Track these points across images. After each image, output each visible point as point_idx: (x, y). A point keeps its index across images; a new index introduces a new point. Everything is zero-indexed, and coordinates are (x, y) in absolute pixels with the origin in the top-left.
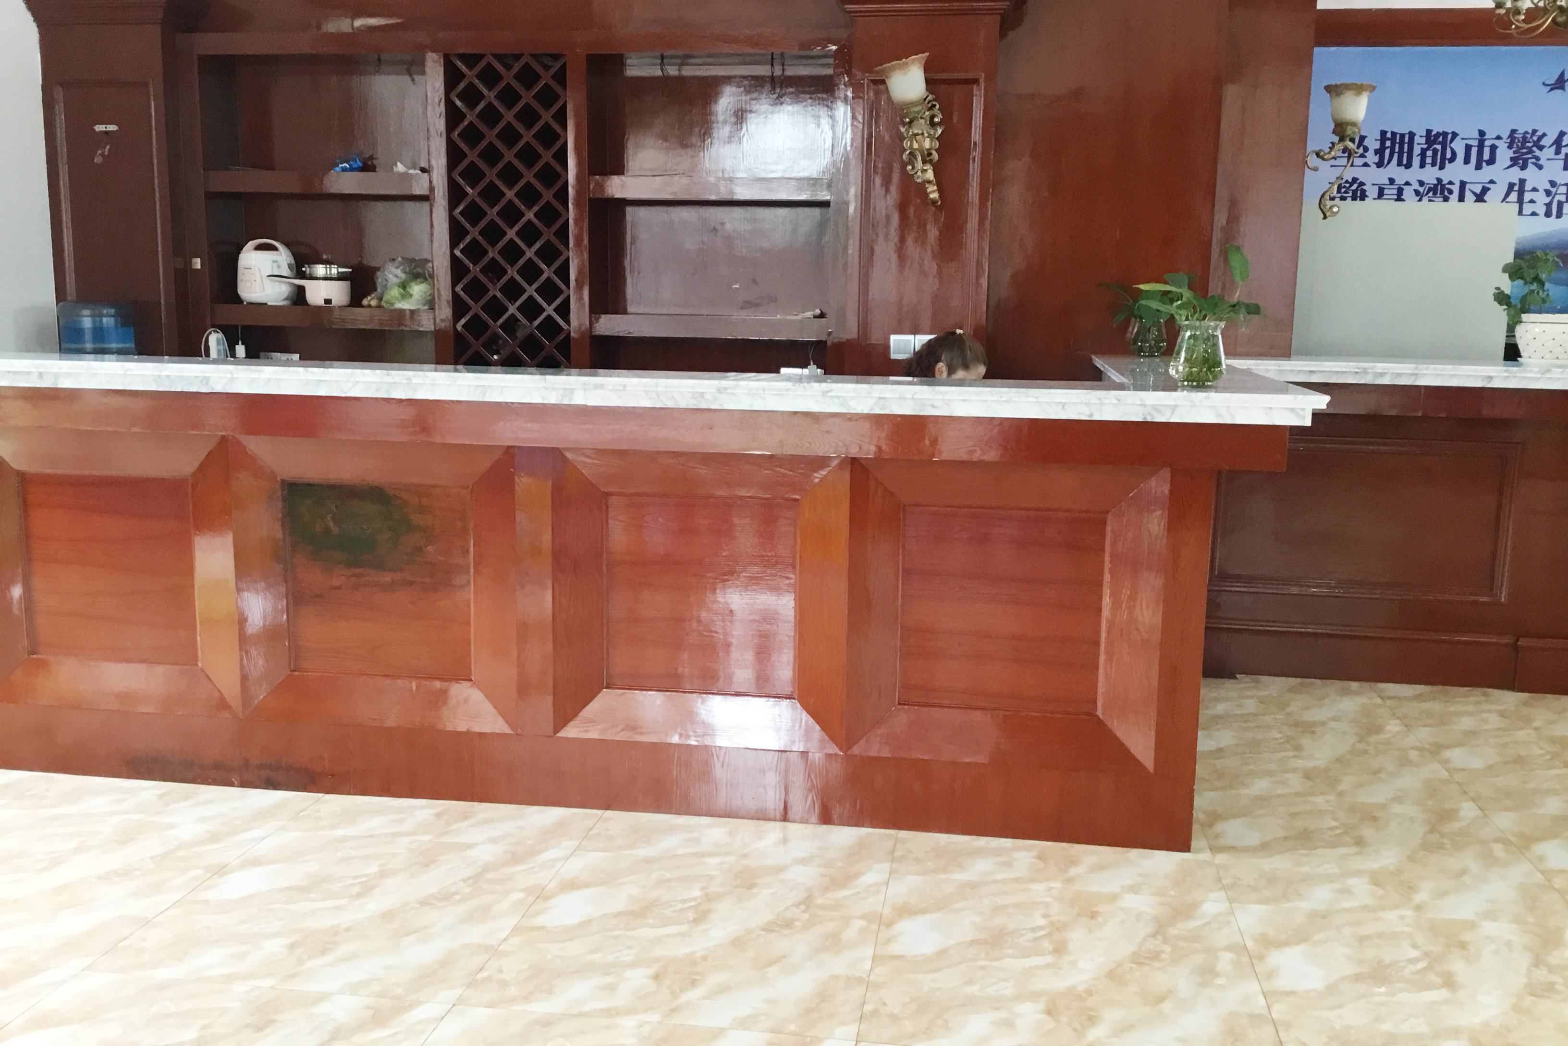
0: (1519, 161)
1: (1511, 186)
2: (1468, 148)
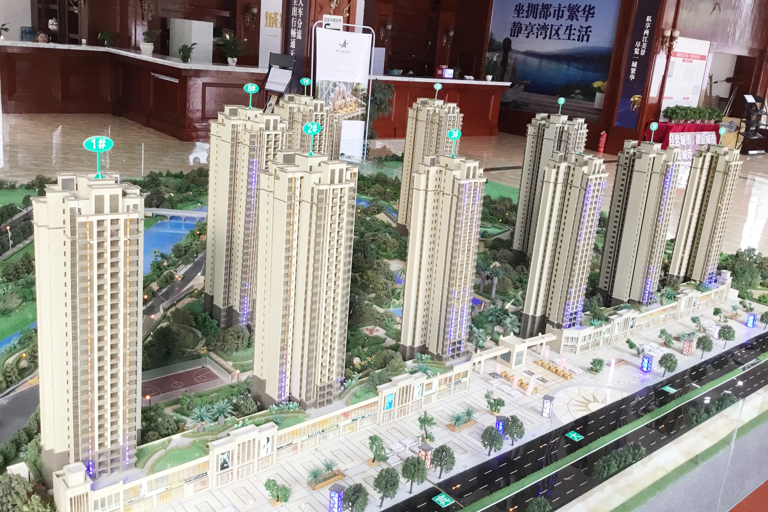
0: (571, 17)
1: (568, 27)
2: (555, 11)
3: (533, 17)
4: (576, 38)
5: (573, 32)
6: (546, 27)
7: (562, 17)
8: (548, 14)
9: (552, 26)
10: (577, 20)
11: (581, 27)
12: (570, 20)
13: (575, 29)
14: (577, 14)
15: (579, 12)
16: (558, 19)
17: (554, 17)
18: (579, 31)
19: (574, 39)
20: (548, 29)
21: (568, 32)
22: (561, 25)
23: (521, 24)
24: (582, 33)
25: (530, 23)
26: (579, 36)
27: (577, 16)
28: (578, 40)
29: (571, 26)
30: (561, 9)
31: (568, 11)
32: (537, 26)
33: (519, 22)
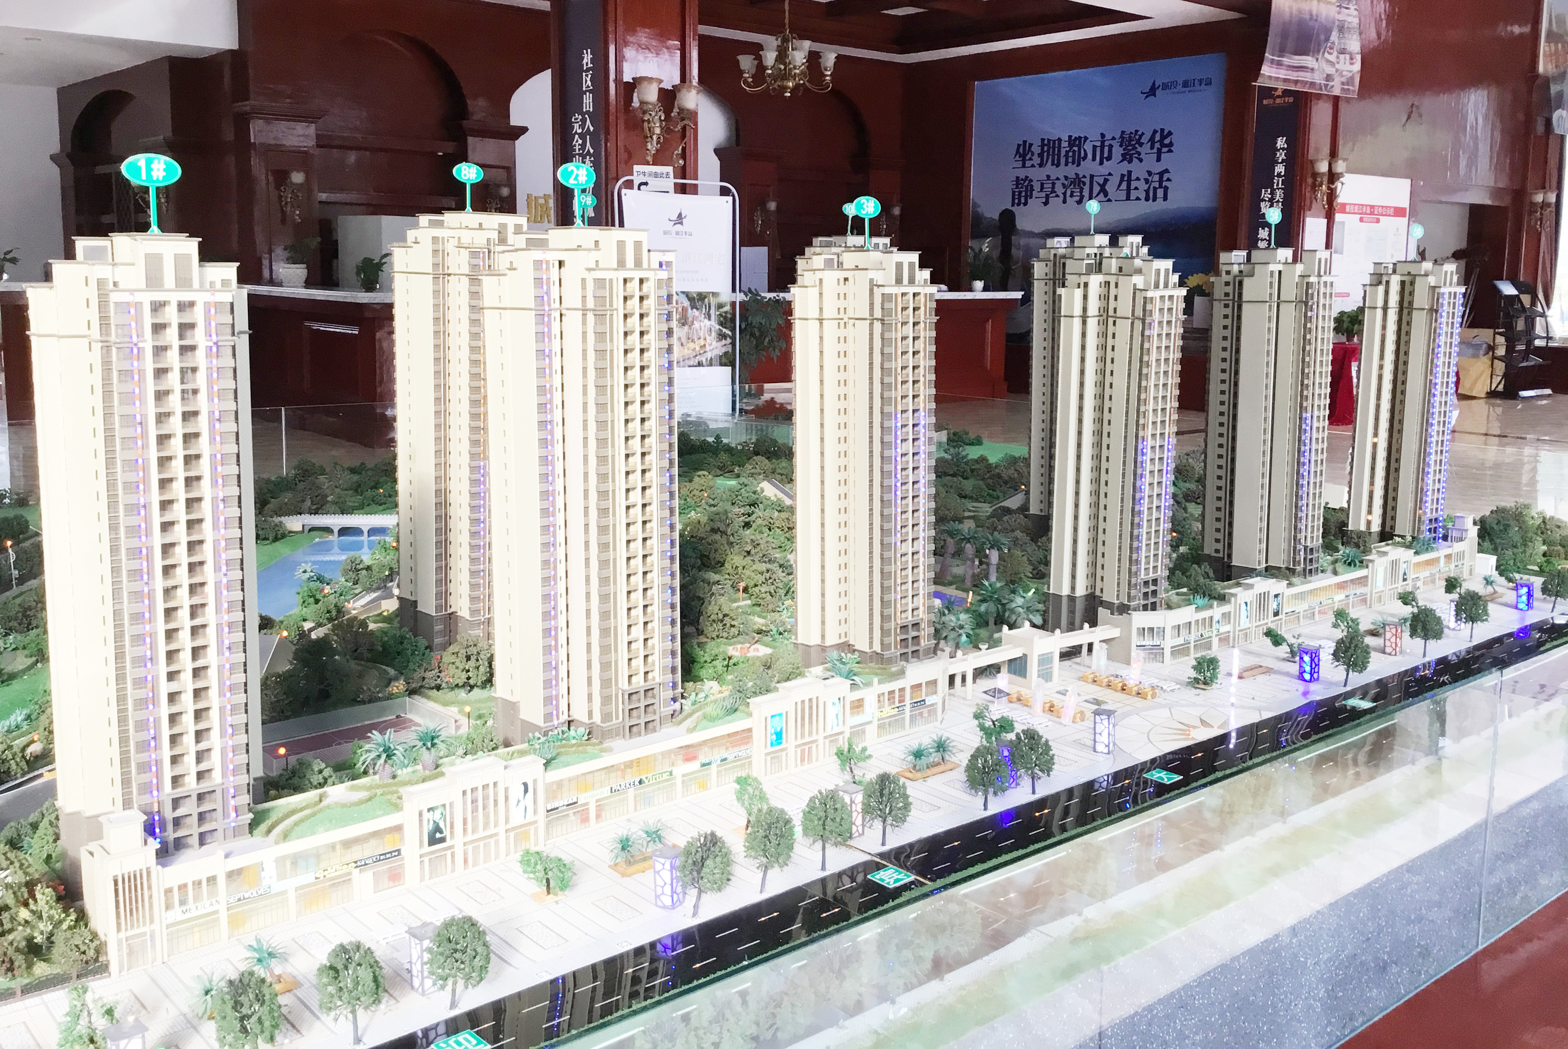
1: (1123, 176)
2: (1095, 147)
3: (1053, 164)
4: (1143, 196)
5: (1134, 184)
6: (1080, 181)
7: (1109, 158)
8: (1082, 154)
9: (1092, 177)
10: (1141, 160)
11: (1150, 173)
12: (1126, 162)
13: (1138, 179)
14: (1139, 149)
15: (1141, 145)
16: (1101, 163)
17: (1094, 159)
18: (1147, 181)
19: (1138, 199)
20: (1084, 184)
21: (1124, 186)
22: (1110, 174)
23: (1031, 181)
24: (1153, 185)
25: (1048, 177)
26: (1147, 192)
27: (1139, 154)
28: (1147, 199)
29: (1130, 172)
30: (1106, 143)
31: (1121, 146)
32: (1063, 180)
33: (1027, 177)
